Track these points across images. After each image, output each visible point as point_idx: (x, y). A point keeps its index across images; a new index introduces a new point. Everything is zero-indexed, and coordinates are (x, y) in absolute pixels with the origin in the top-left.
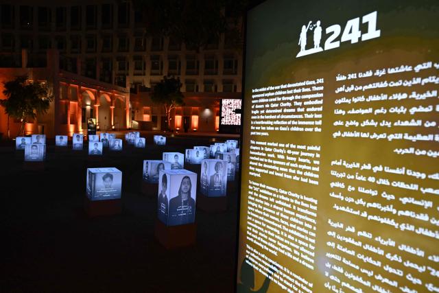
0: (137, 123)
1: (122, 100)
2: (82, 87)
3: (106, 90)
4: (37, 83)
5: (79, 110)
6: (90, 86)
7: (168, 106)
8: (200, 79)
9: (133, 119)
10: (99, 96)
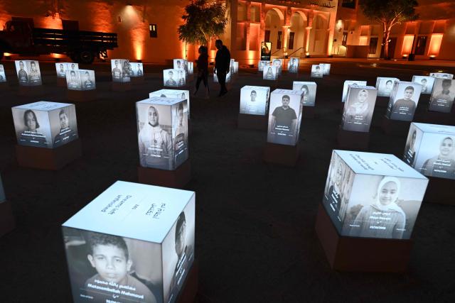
1: (325, 18)
2: (267, 5)
3: (301, 6)
4: (218, 5)
5: (261, 34)
6: (278, 3)
7: (388, 23)
9: (344, 43)
10: (289, 15)
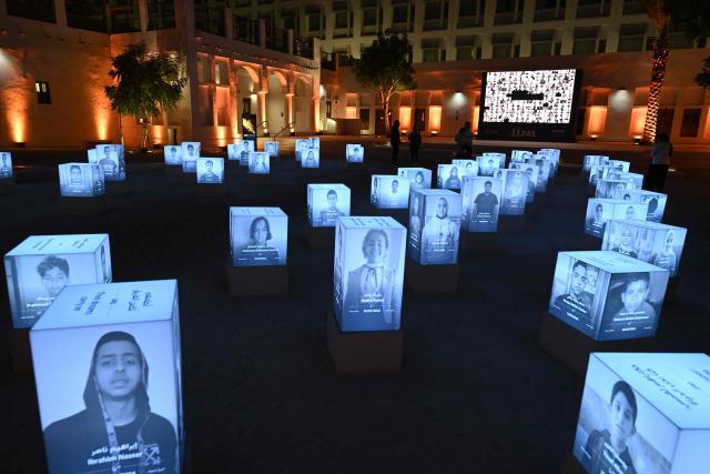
0: (334, 123)
1: (307, 82)
2: (236, 61)
3: (279, 65)
4: (164, 57)
5: (232, 102)
6: (249, 58)
7: (385, 91)
8: (448, 37)
9: (329, 116)
10: (266, 77)
